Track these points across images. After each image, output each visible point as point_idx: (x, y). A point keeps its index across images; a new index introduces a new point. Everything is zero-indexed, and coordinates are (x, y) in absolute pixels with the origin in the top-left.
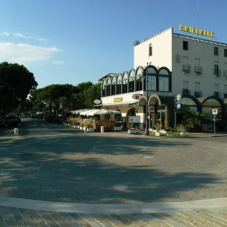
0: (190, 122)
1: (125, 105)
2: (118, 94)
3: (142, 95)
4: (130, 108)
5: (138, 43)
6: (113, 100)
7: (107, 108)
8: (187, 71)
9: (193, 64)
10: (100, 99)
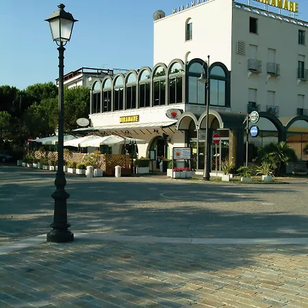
0: (272, 159)
1: (147, 129)
2: (128, 107)
3: (182, 111)
4: (155, 135)
5: (161, 15)
6: (119, 120)
7: (103, 133)
8: (255, 71)
9: (265, 59)
10: (87, 117)
